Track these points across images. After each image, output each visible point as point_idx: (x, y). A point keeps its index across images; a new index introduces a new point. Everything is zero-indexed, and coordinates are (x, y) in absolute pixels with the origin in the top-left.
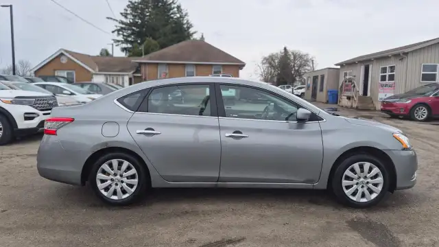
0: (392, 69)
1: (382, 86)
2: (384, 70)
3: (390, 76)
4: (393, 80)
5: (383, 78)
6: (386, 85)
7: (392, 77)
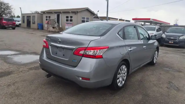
0: (71, 17)
1: (67, 23)
2: (67, 17)
3: (70, 20)
4: (72, 21)
5: (67, 20)
6: (69, 23)
7: (71, 20)
